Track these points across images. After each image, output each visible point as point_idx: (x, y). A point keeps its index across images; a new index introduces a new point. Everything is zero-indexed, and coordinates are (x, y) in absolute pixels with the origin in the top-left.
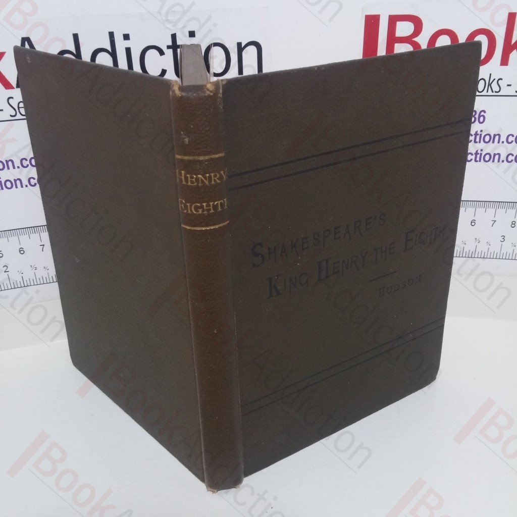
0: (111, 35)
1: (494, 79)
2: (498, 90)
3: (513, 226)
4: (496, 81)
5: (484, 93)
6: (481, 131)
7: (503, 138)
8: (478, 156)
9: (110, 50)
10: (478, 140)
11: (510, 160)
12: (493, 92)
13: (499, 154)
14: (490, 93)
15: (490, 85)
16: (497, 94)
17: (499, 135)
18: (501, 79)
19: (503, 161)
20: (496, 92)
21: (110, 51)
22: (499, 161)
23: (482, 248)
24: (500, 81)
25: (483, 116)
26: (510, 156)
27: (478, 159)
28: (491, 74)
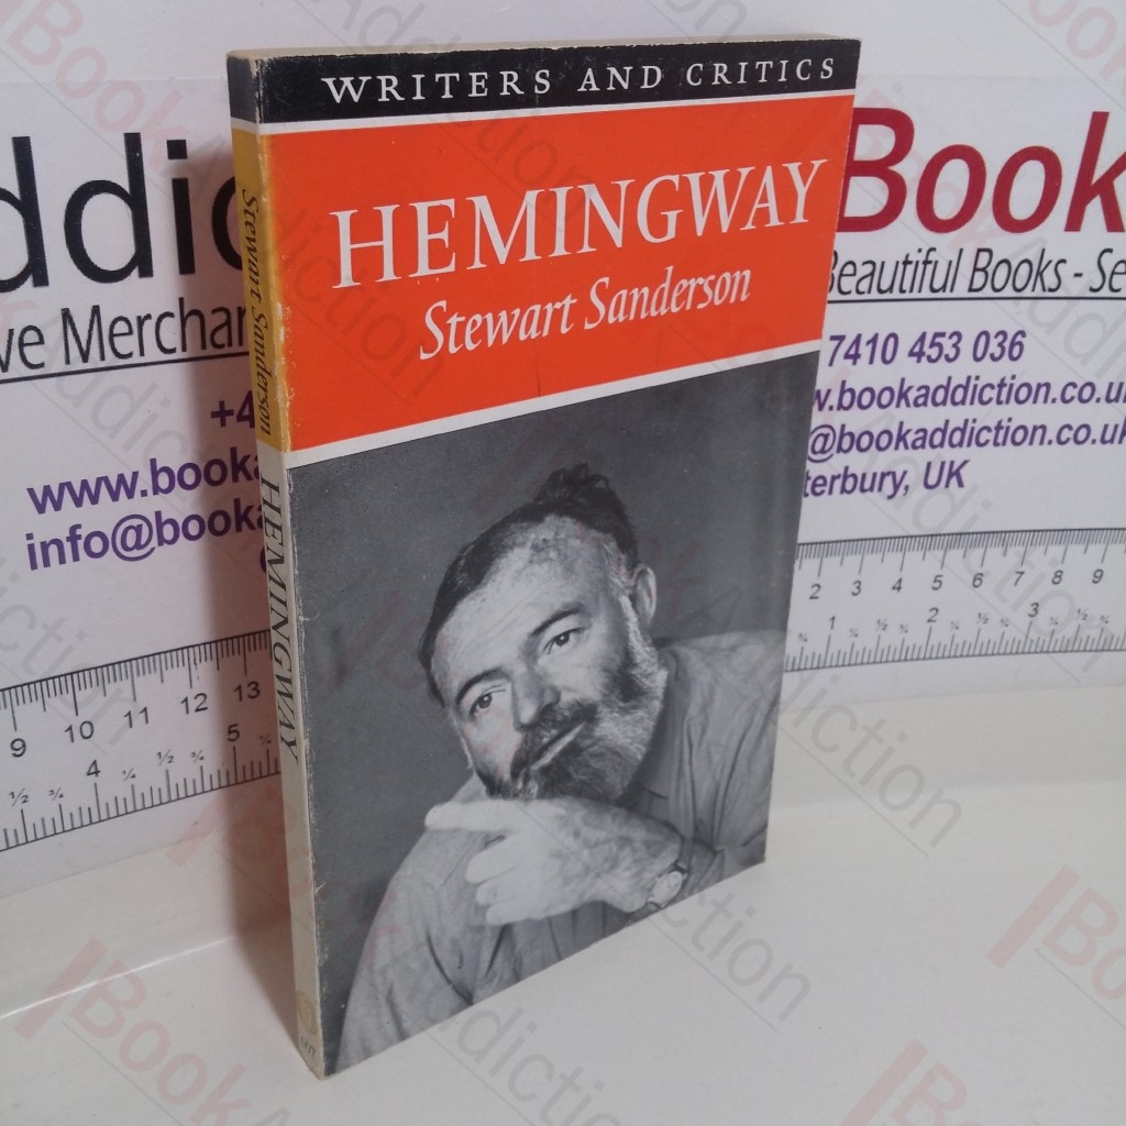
0: (133, 142)
1: (1050, 262)
2: (1054, 286)
3: (1057, 580)
4: (1052, 266)
5: (1027, 292)
6: (1013, 377)
7: (1055, 392)
8: (1002, 433)
9: (126, 186)
10: (1003, 398)
11: (1063, 438)
12: (1044, 290)
13: (1043, 427)
14: (1038, 292)
15: (1040, 274)
16: (1052, 295)
17: (1048, 385)
18: (1063, 261)
19: (1050, 442)
20: (1051, 290)
21: (127, 189)
22: (1042, 442)
23: (992, 632)
24: (1061, 266)
25: (1020, 344)
26: (1066, 430)
27: (1000, 440)
28: (1043, 250)
